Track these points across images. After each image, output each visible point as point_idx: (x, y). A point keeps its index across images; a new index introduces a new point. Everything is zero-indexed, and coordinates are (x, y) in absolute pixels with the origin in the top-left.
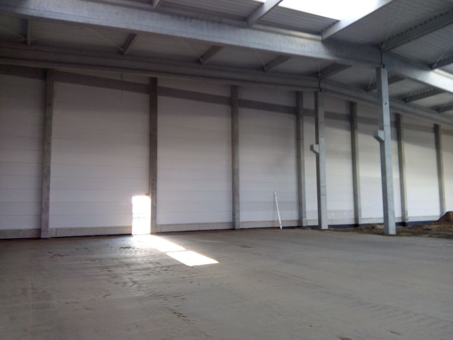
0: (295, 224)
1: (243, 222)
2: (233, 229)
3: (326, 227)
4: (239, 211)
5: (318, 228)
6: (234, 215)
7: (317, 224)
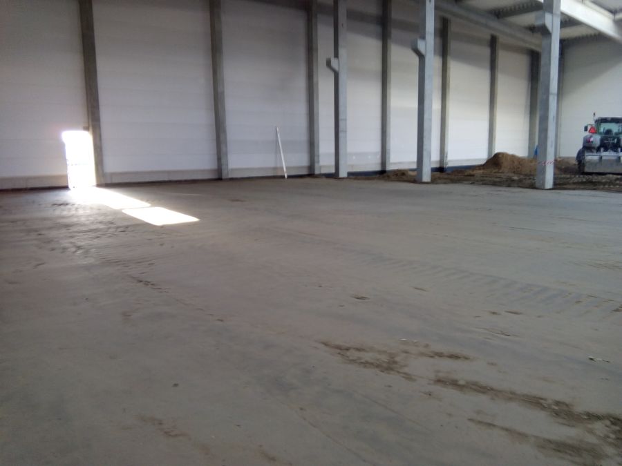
0: (305, 172)
1: (232, 170)
2: (220, 179)
3: (345, 175)
4: (226, 154)
5: (334, 176)
6: (219, 159)
7: (333, 171)
